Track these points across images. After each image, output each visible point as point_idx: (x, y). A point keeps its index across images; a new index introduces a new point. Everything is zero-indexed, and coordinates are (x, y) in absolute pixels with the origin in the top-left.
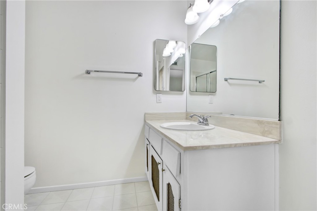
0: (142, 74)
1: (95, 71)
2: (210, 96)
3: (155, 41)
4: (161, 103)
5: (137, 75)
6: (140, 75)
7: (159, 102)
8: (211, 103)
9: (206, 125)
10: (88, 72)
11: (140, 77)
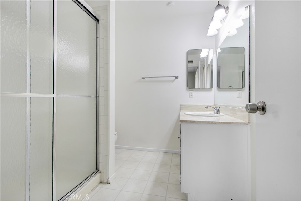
0: (178, 76)
1: (149, 77)
2: (238, 91)
3: (188, 52)
4: (193, 97)
5: (175, 78)
6: (177, 78)
7: (191, 97)
8: (239, 98)
9: (218, 113)
10: (143, 78)
11: (177, 79)
